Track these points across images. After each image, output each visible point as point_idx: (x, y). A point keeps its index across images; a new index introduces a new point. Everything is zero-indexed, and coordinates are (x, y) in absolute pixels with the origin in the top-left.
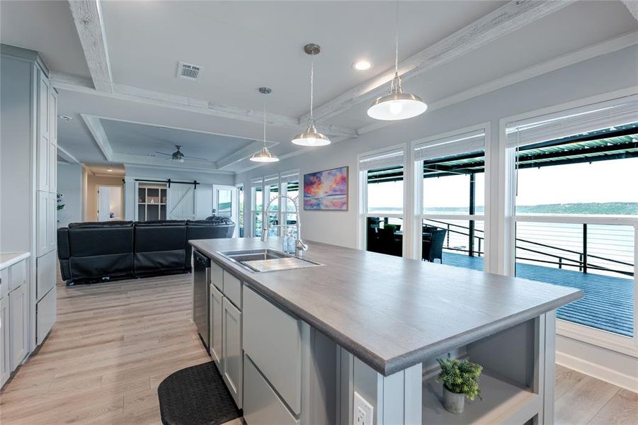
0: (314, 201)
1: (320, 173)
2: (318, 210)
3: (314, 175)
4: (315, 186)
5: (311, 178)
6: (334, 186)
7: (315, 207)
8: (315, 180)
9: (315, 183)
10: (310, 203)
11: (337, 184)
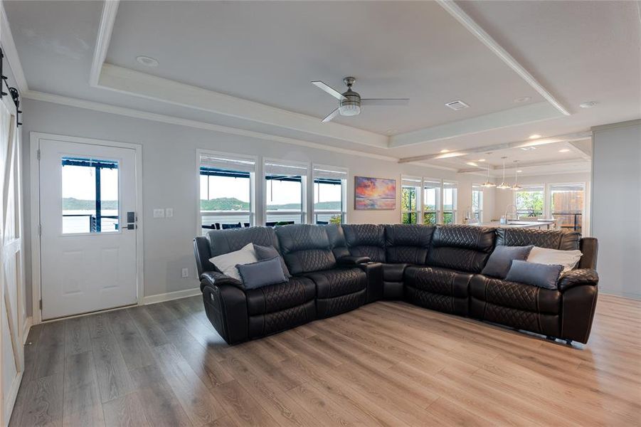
0: (367, 202)
1: (375, 179)
2: (372, 209)
3: (368, 179)
4: (369, 189)
5: (366, 181)
6: (387, 192)
7: (369, 207)
8: (370, 184)
9: (369, 186)
10: (363, 203)
11: (389, 190)
